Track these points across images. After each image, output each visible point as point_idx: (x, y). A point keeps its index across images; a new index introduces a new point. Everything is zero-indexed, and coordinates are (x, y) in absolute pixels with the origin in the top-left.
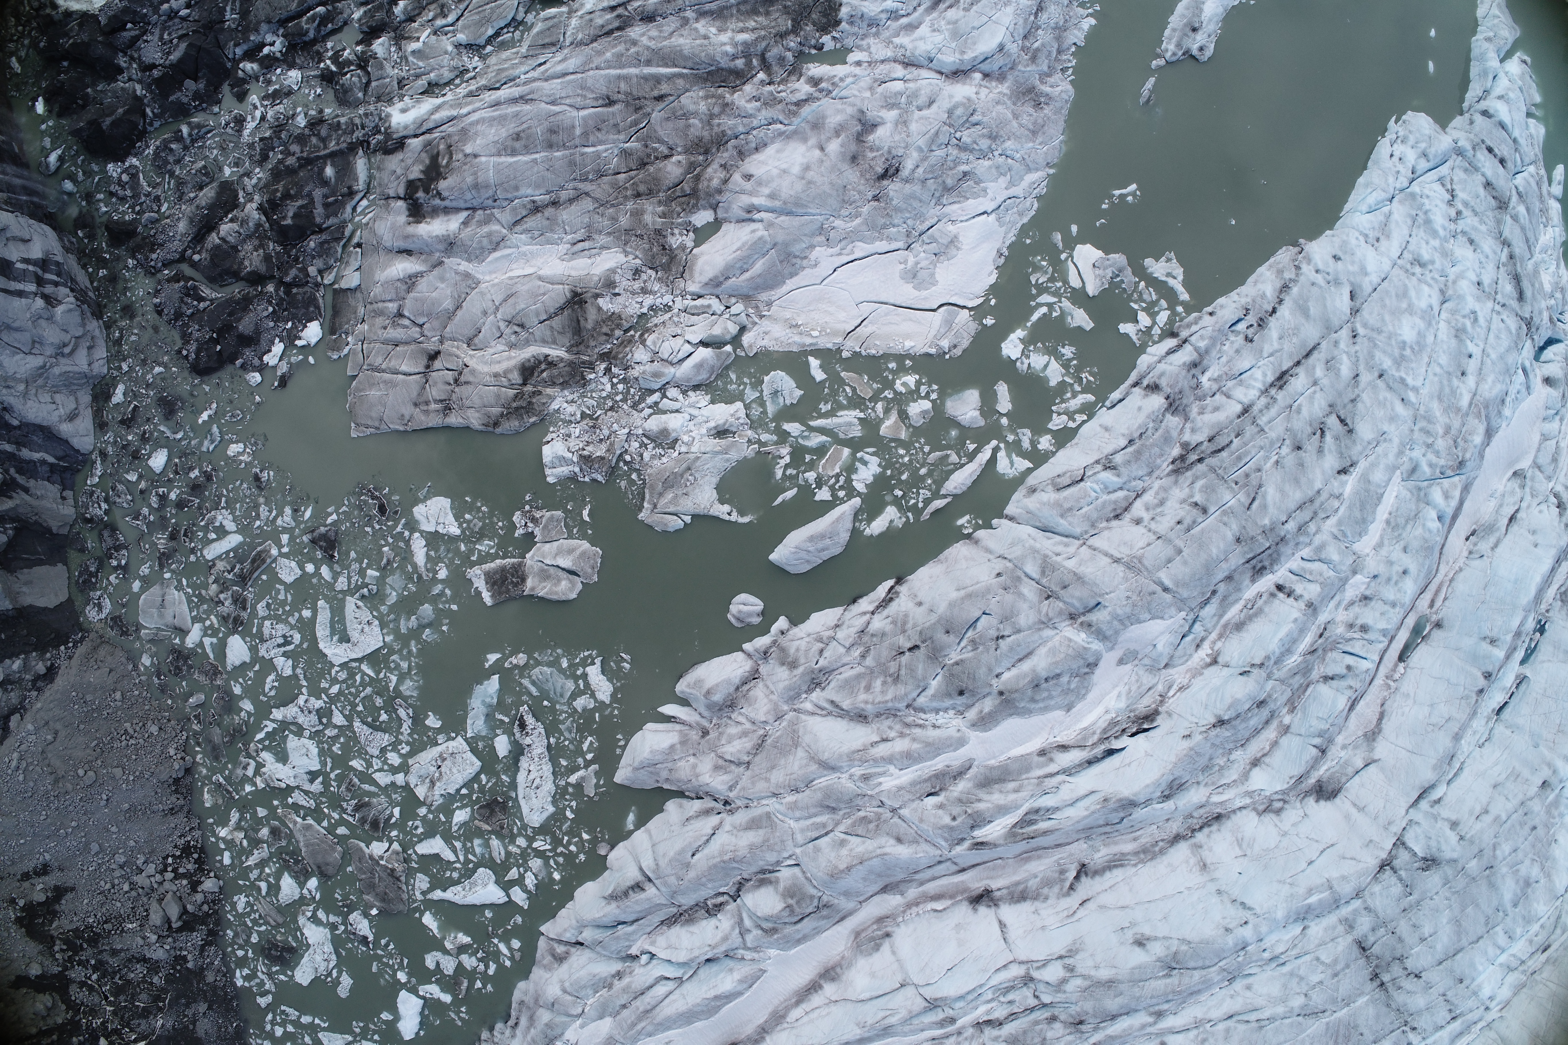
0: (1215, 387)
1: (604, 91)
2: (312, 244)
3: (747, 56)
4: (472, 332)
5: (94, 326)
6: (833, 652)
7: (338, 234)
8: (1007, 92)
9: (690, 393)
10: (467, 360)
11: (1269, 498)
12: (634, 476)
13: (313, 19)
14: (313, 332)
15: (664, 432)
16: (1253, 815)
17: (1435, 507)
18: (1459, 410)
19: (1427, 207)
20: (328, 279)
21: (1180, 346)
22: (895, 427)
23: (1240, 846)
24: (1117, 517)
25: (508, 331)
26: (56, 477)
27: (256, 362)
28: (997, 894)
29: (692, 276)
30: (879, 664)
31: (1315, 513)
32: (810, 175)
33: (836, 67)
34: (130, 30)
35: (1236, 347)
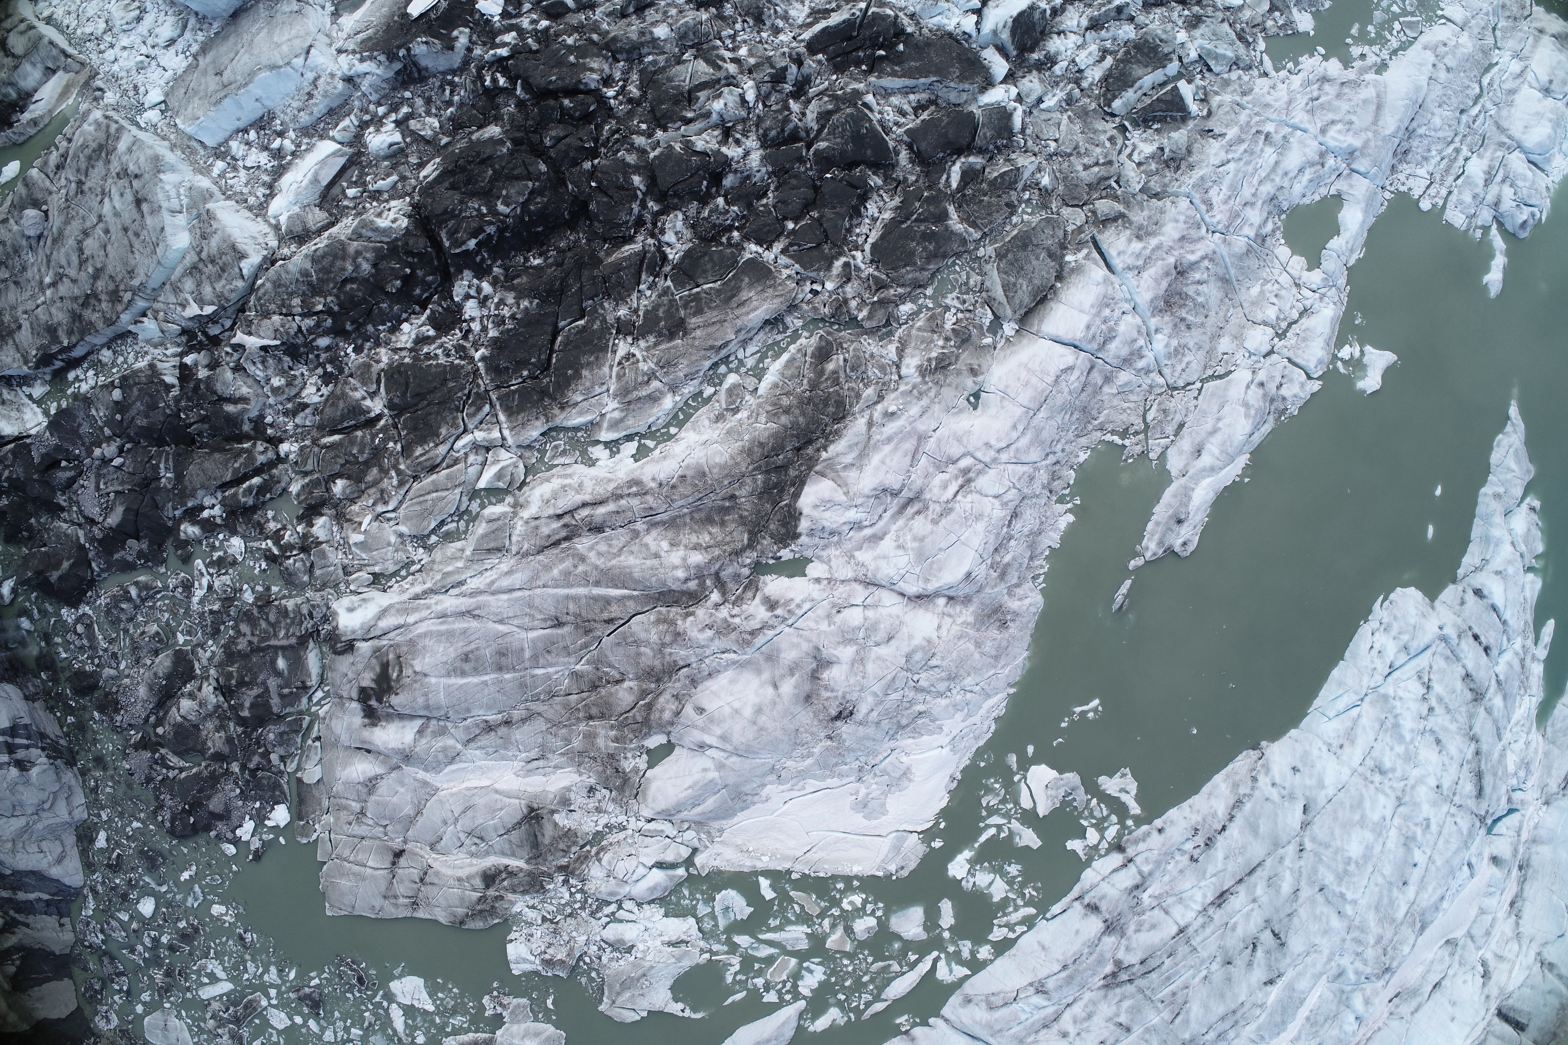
0: (1155, 903)
1: (552, 612)
2: (271, 736)
3: (701, 577)
4: (433, 839)
5: (69, 777)
7: (296, 727)
8: (971, 619)
9: (645, 907)
10: (430, 862)
11: (1192, 1016)
12: (594, 974)
13: (250, 489)
14: (280, 815)
15: (621, 941)
17: (1354, 1012)
18: (1394, 920)
19: (1398, 711)
20: (291, 767)
21: (1125, 866)
22: (841, 941)
24: (1045, 1026)
25: (468, 842)
26: (53, 910)
27: (229, 835)
29: (645, 799)
31: (1236, 1022)
32: (763, 720)
33: (797, 579)
34: (65, 469)
35: (1180, 866)
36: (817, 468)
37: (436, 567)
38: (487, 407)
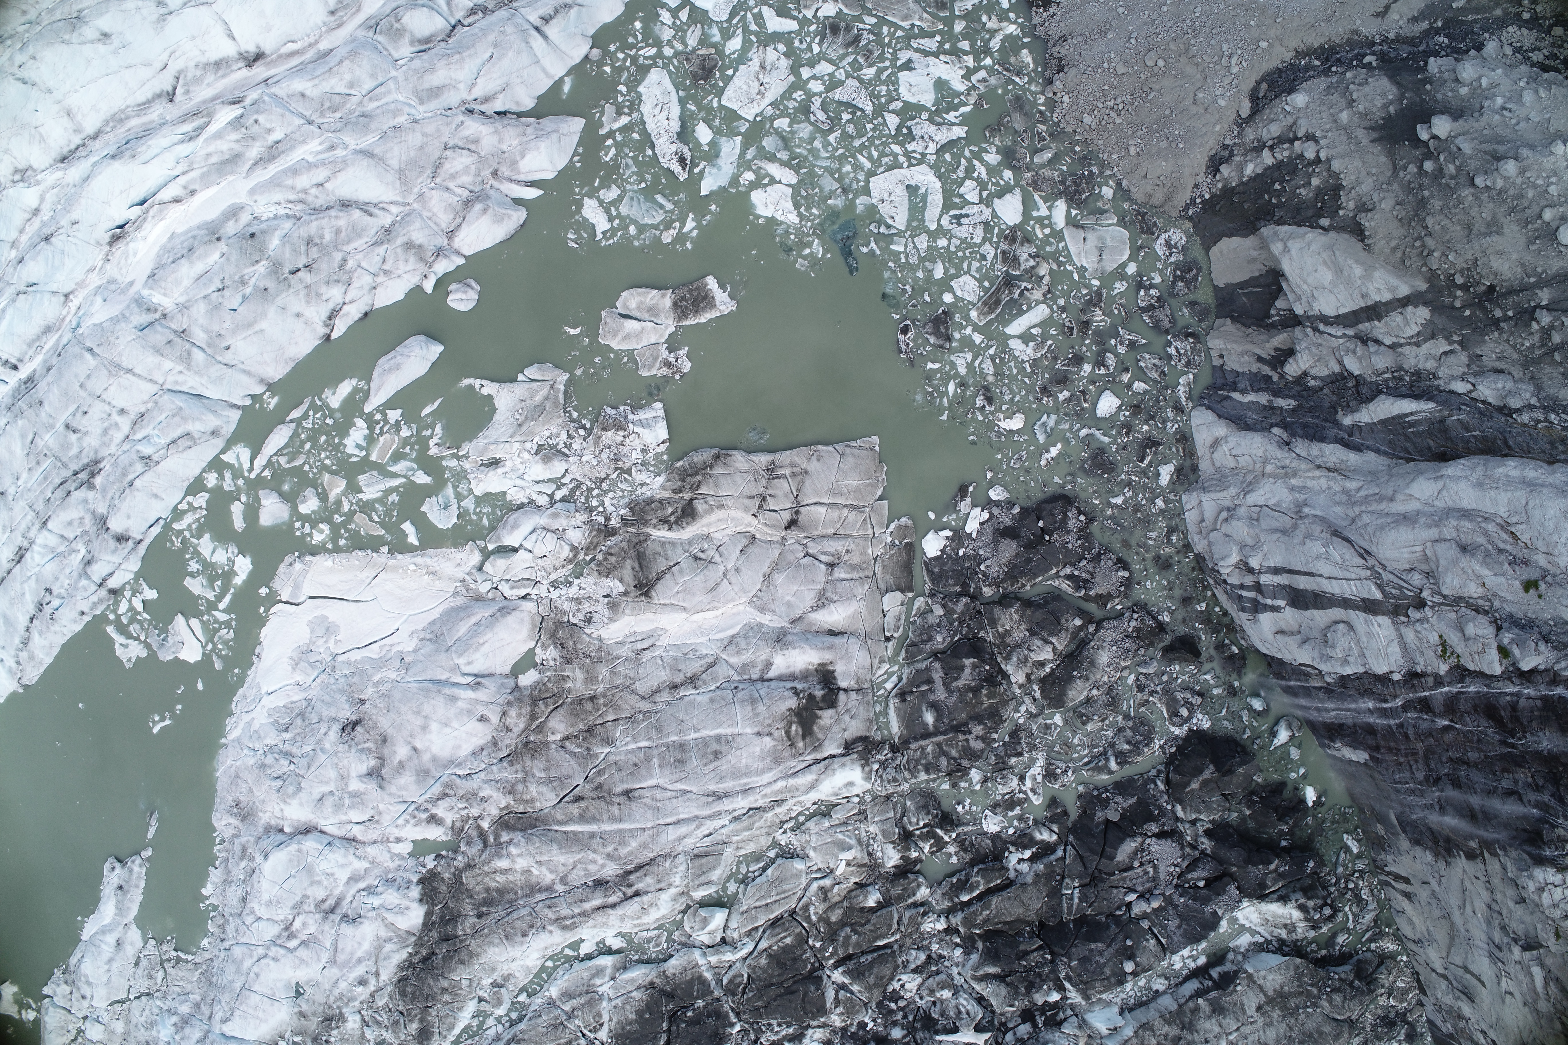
0: (74, 545)
1: (634, 805)
2: (939, 638)
3: (499, 845)
4: (750, 551)
5: (1200, 546)
6: (372, 262)
7: (913, 651)
8: (261, 815)
9: (526, 501)
10: (755, 521)
11: (20, 445)
12: (575, 415)
13: (972, 889)
14: (933, 546)
15: (547, 460)
16: (35, 166)
20: (920, 602)
21: (105, 580)
22: (332, 486)
23: (41, 136)
25: (711, 553)
26: (1230, 378)
27: (996, 511)
28: (241, 64)
29: (532, 619)
30: (329, 254)
32: (419, 721)
33: (419, 837)
34: (1199, 879)
35: (58, 584)
36: (413, 939)
37: (764, 830)
38: (725, 981)
